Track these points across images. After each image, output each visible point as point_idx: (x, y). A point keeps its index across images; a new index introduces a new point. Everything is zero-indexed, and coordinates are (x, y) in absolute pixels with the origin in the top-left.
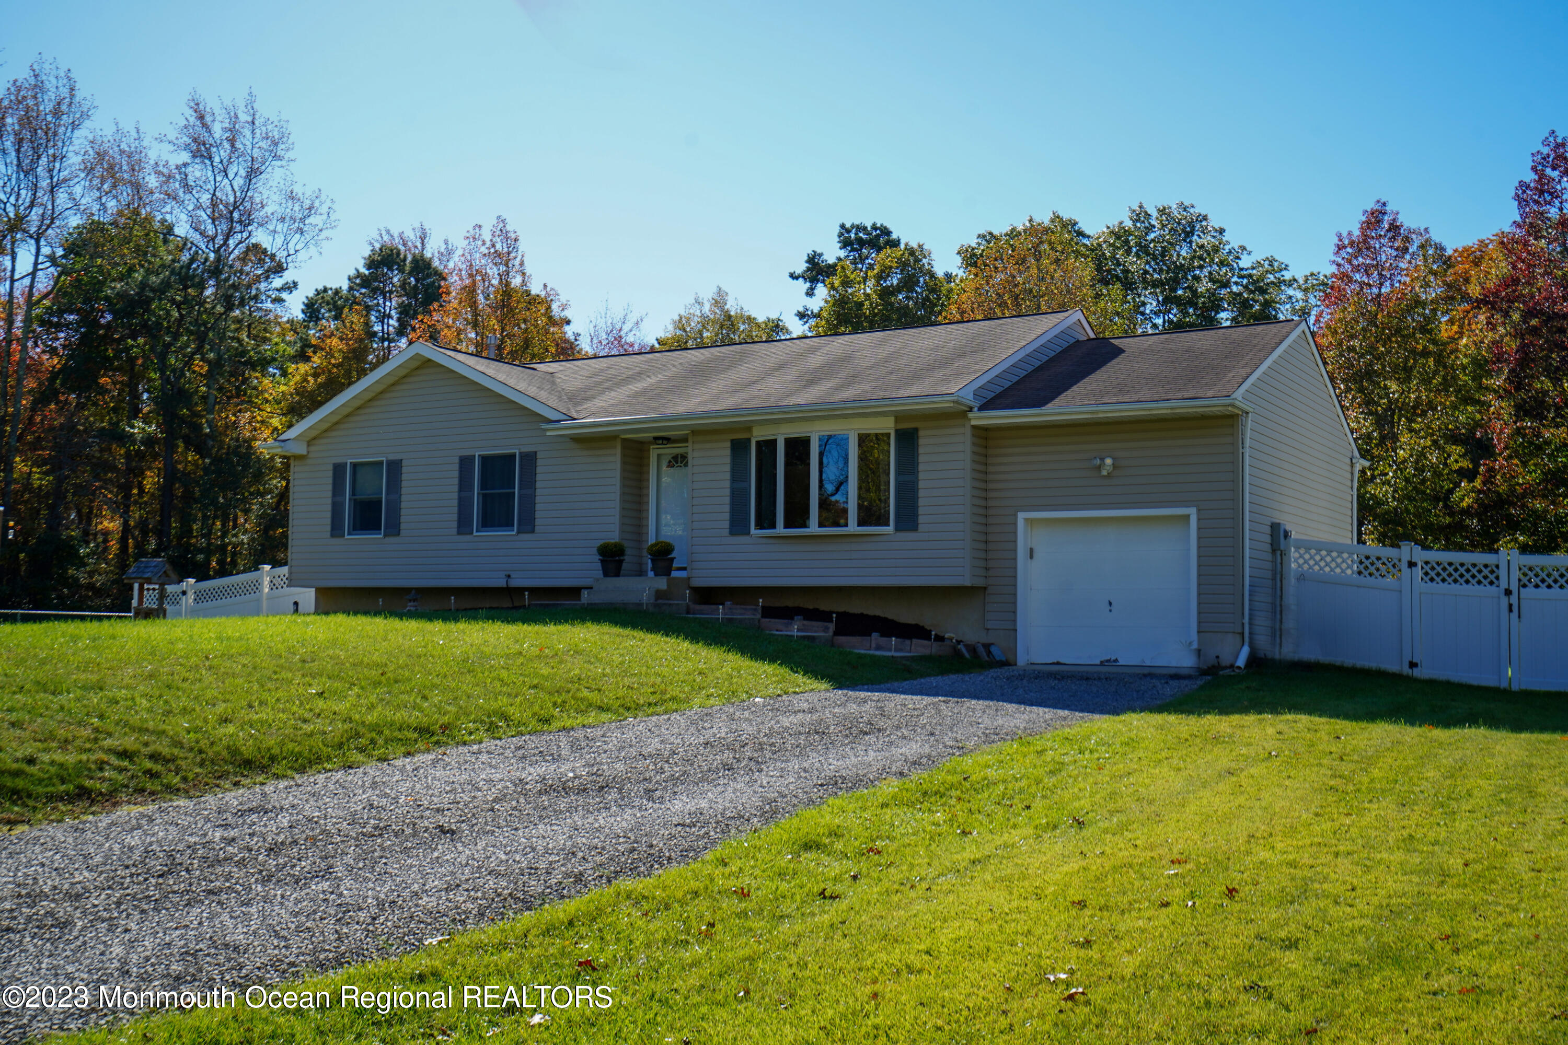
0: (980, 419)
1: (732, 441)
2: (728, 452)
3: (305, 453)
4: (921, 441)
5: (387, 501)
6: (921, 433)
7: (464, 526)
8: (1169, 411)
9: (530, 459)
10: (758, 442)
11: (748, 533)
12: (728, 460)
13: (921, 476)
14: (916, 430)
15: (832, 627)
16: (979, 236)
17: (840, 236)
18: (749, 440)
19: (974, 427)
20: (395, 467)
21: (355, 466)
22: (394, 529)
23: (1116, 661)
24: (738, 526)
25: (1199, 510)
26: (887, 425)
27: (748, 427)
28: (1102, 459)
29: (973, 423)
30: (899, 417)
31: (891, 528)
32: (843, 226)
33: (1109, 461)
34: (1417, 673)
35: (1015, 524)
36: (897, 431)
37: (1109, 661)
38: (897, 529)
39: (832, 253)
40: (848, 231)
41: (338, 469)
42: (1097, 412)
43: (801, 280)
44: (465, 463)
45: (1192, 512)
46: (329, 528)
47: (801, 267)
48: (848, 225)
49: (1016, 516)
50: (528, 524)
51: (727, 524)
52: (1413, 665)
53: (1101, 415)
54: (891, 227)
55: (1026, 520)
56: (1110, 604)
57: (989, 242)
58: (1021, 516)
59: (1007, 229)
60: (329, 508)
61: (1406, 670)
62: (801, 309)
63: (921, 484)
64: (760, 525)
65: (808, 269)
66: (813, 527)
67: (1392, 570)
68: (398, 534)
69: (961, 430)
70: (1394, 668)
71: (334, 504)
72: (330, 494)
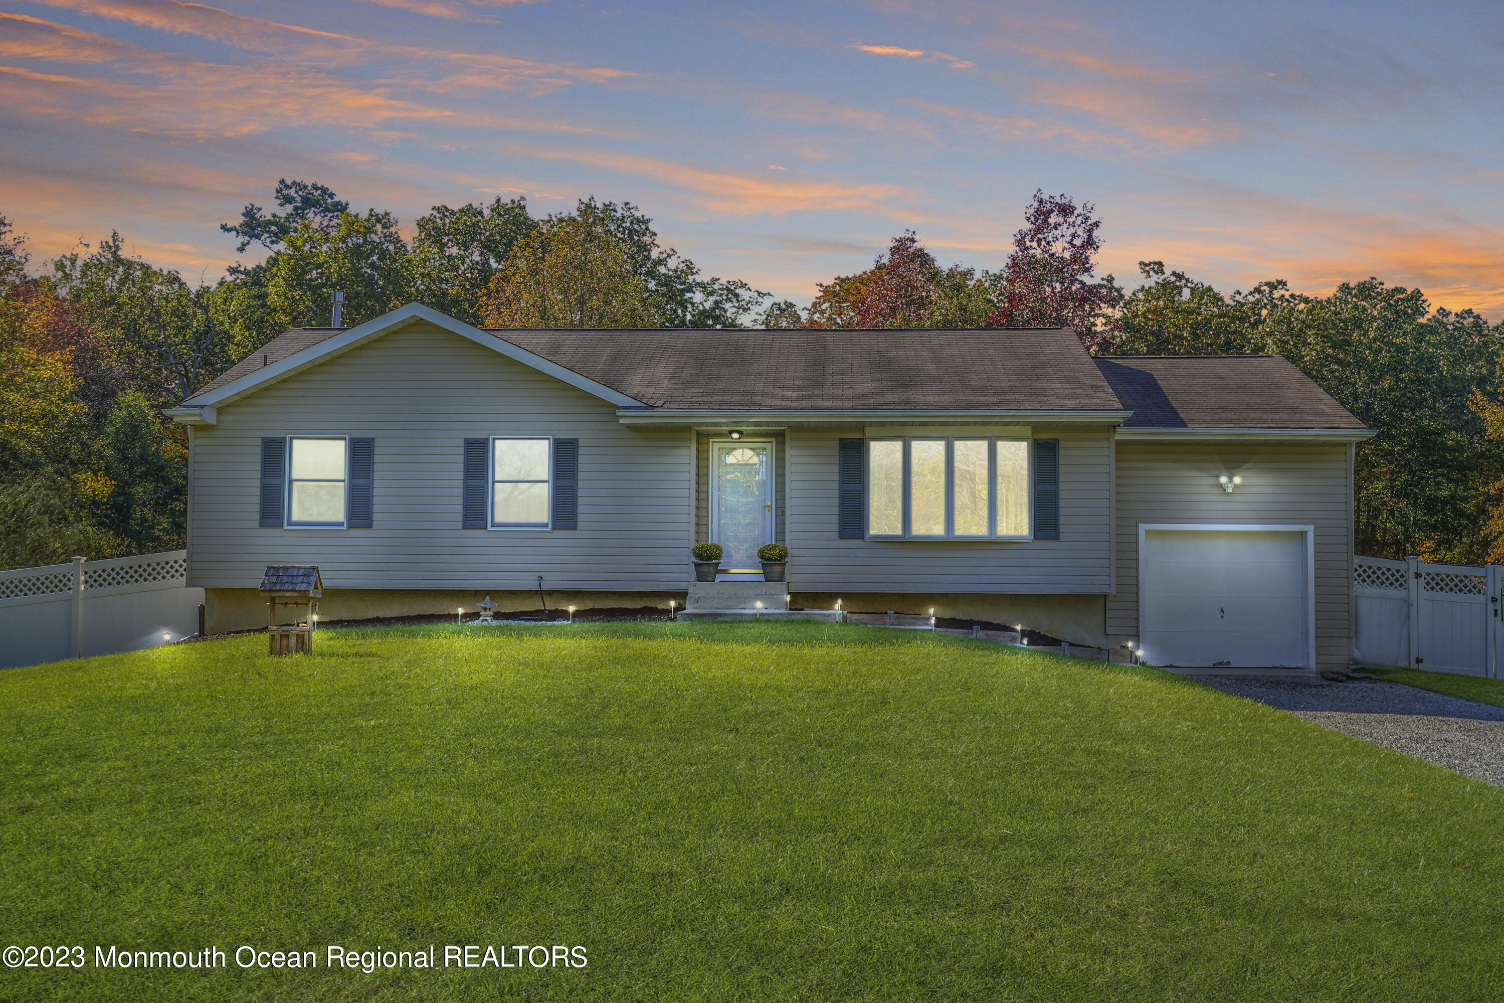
0: (1124, 435)
1: (841, 440)
2: (836, 452)
4: (1061, 452)
5: (351, 486)
6: (1061, 444)
7: (473, 517)
8: (1312, 438)
9: (568, 446)
11: (861, 536)
12: (836, 460)
13: (1061, 486)
14: (1057, 440)
17: (279, 191)
18: (862, 441)
19: (1118, 443)
20: (363, 447)
21: (294, 441)
22: (363, 518)
23: (1228, 663)
24: (849, 529)
25: (1316, 527)
26: (1025, 435)
27: (861, 427)
28: (1231, 478)
29: (1117, 437)
30: (1035, 427)
31: (1029, 537)
32: (282, 182)
33: (1237, 480)
34: (1421, 667)
35: (1137, 535)
36: (1036, 441)
37: (1220, 663)
38: (1037, 537)
39: (270, 208)
40: (288, 187)
41: (271, 448)
42: (1243, 435)
43: (234, 233)
44: (474, 447)
45: (1310, 529)
46: (258, 515)
47: (237, 221)
48: (289, 182)
49: (1137, 527)
50: (567, 518)
51: (836, 527)
52: (1420, 660)
53: (1247, 438)
54: (332, 189)
55: (1148, 532)
56: (1222, 611)
58: (1143, 527)
59: (463, 204)
60: (258, 490)
61: (1413, 665)
62: (234, 265)
63: (1061, 495)
65: (245, 224)
67: (1400, 581)
68: (369, 526)
69: (1106, 444)
70: (1403, 663)
71: (265, 488)
72: (257, 474)
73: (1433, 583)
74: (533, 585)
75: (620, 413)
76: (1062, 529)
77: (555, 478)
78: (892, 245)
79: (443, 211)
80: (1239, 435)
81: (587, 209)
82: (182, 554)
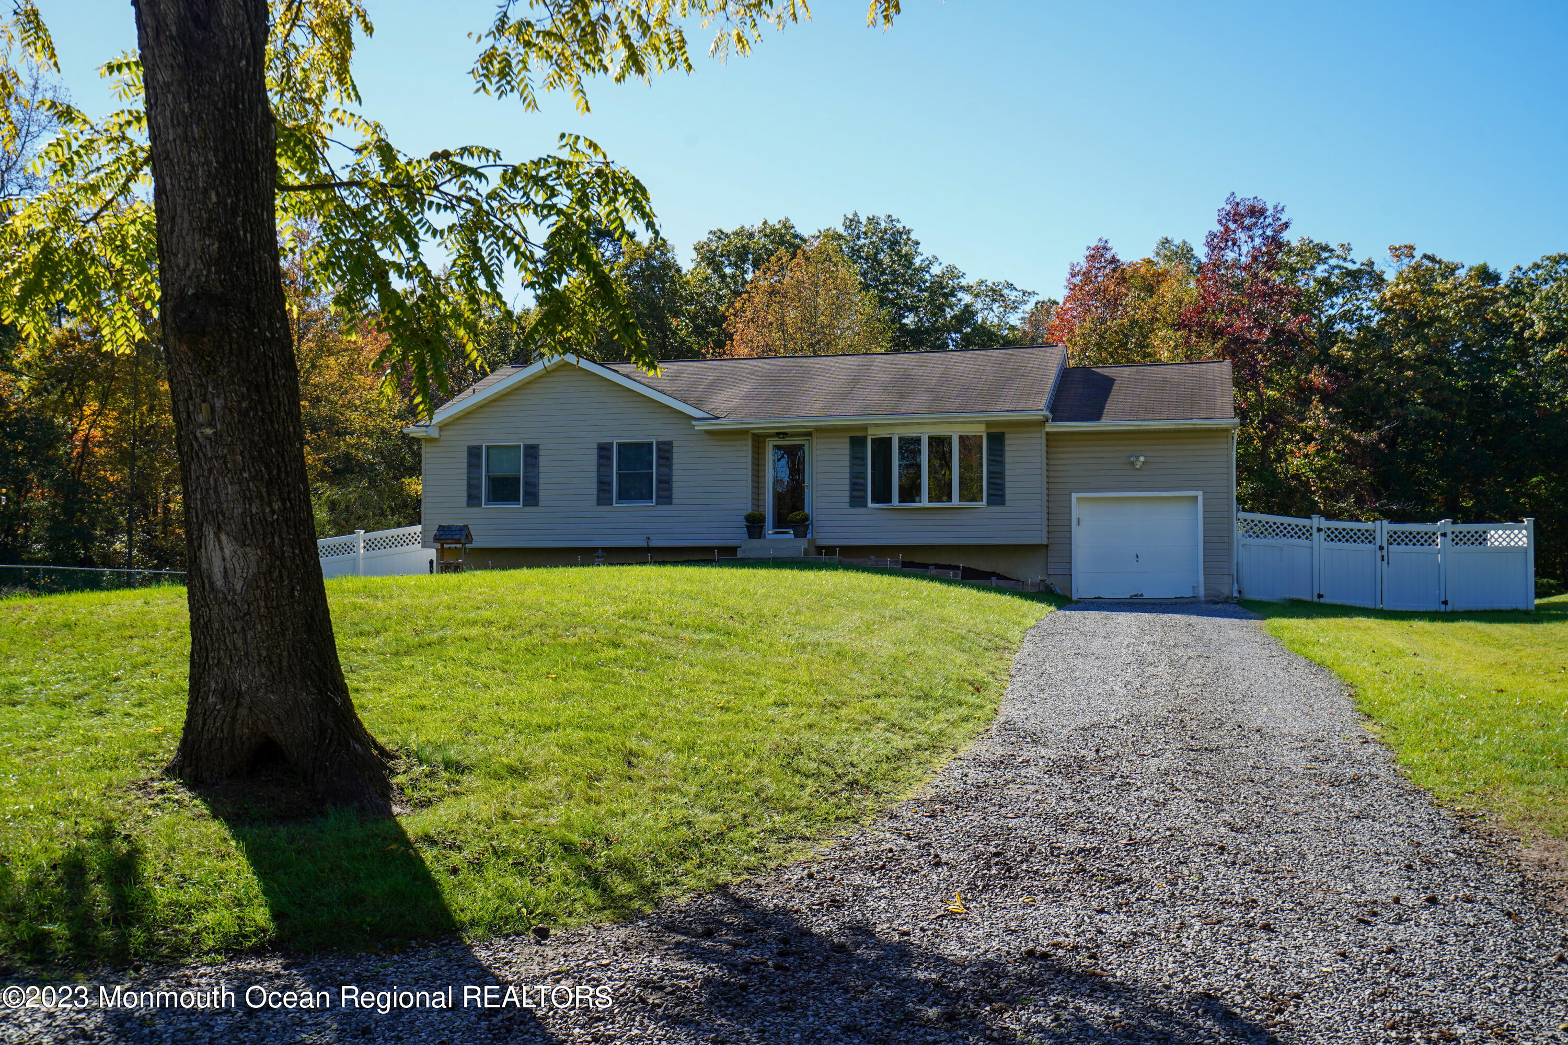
0: (1052, 427)
1: (851, 438)
2: (848, 446)
3: (439, 437)
4: (1007, 442)
5: (526, 478)
6: (1007, 436)
7: (603, 497)
9: (666, 448)
10: (873, 440)
11: (865, 506)
12: (847, 452)
13: (1007, 466)
14: (1003, 434)
15: (960, 573)
16: (710, 232)
18: (865, 438)
19: (1047, 433)
20: (532, 452)
21: (488, 448)
22: (532, 499)
23: (1142, 595)
24: (857, 500)
25: (1204, 493)
26: (980, 430)
27: (865, 428)
28: (1138, 457)
29: (1047, 430)
30: (989, 424)
31: (984, 503)
33: (1142, 459)
34: (1322, 600)
35: (1070, 501)
36: (988, 434)
37: (1136, 595)
38: (989, 504)
41: (474, 453)
42: (1140, 425)
44: (604, 450)
45: (1200, 494)
46: (465, 499)
49: (1070, 495)
50: (666, 497)
51: (847, 499)
52: (1320, 596)
53: (1143, 428)
55: (1078, 499)
56: (1137, 556)
57: (720, 238)
58: (1074, 496)
60: (465, 482)
61: (1316, 599)
63: (1007, 472)
64: (875, 499)
66: (925, 502)
67: (1306, 533)
68: (537, 504)
69: (1039, 435)
70: (1307, 598)
71: (470, 480)
72: (465, 471)
73: (1333, 536)
74: (643, 544)
75: (694, 423)
76: (1007, 497)
77: (658, 469)
78: (1087, 253)
79: (720, 235)
80: (1136, 426)
81: (852, 223)
82: (418, 528)
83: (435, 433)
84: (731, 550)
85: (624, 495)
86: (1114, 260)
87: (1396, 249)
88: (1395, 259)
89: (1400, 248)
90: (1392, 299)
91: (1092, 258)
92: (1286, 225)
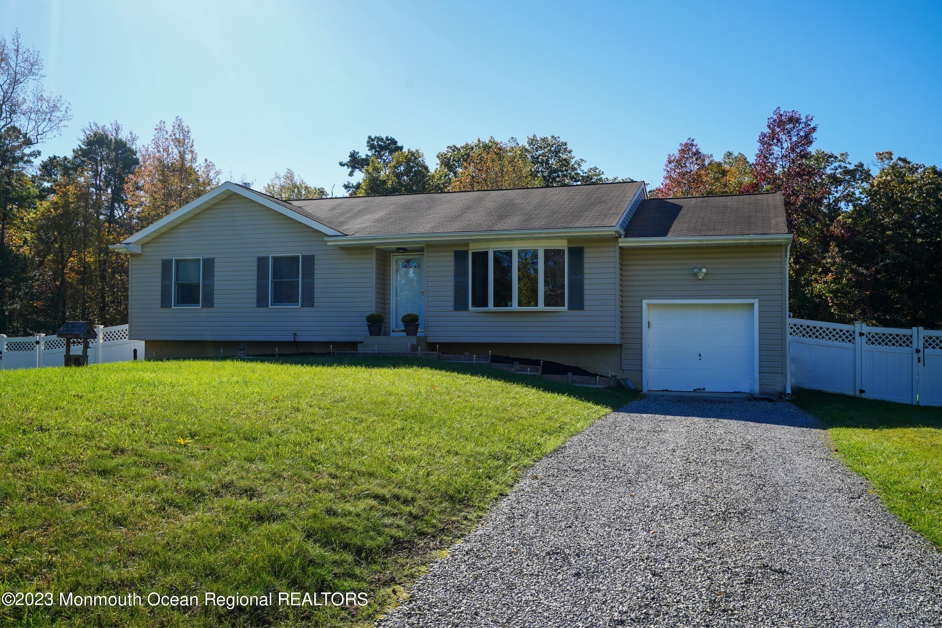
0: (625, 242)
1: (455, 252)
2: (452, 259)
3: (140, 252)
4: (586, 255)
5: (204, 285)
6: (585, 250)
7: (261, 301)
8: (749, 241)
9: (309, 261)
10: (474, 254)
11: (467, 309)
12: (452, 264)
13: (586, 276)
14: (582, 248)
15: (540, 368)
16: (448, 147)
17: (368, 142)
18: (467, 252)
19: (621, 248)
20: (209, 264)
21: (178, 261)
22: (209, 302)
23: (704, 389)
24: (460, 305)
25: (760, 301)
26: (562, 245)
27: (466, 243)
28: (700, 269)
29: (621, 245)
30: (570, 240)
31: (566, 308)
32: (370, 137)
33: (704, 270)
34: (864, 395)
35: (641, 307)
36: (570, 249)
37: (698, 389)
38: (570, 308)
39: (364, 152)
40: (373, 140)
41: (166, 264)
42: (702, 241)
43: (346, 166)
44: (262, 262)
45: (756, 302)
46: (160, 302)
47: (346, 159)
48: (373, 137)
49: (641, 302)
50: (309, 301)
51: (452, 304)
52: (862, 391)
53: (705, 243)
54: (396, 139)
55: (648, 305)
56: (700, 355)
57: (454, 151)
58: (645, 302)
59: (463, 144)
60: (160, 288)
61: (858, 394)
62: (346, 183)
63: (586, 282)
64: (474, 305)
65: (351, 161)
66: (515, 306)
67: (850, 337)
68: (212, 306)
69: (613, 249)
70: (850, 393)
71: (163, 286)
72: (160, 279)
73: (873, 340)
74: (291, 339)
75: (326, 239)
76: (586, 303)
77: (303, 278)
78: (680, 148)
80: (699, 241)
83: (138, 250)
84: (354, 345)
85: (277, 300)
86: (697, 153)
87: (880, 154)
88: (880, 161)
89: (883, 154)
90: (878, 186)
91: (682, 151)
92: (814, 129)
